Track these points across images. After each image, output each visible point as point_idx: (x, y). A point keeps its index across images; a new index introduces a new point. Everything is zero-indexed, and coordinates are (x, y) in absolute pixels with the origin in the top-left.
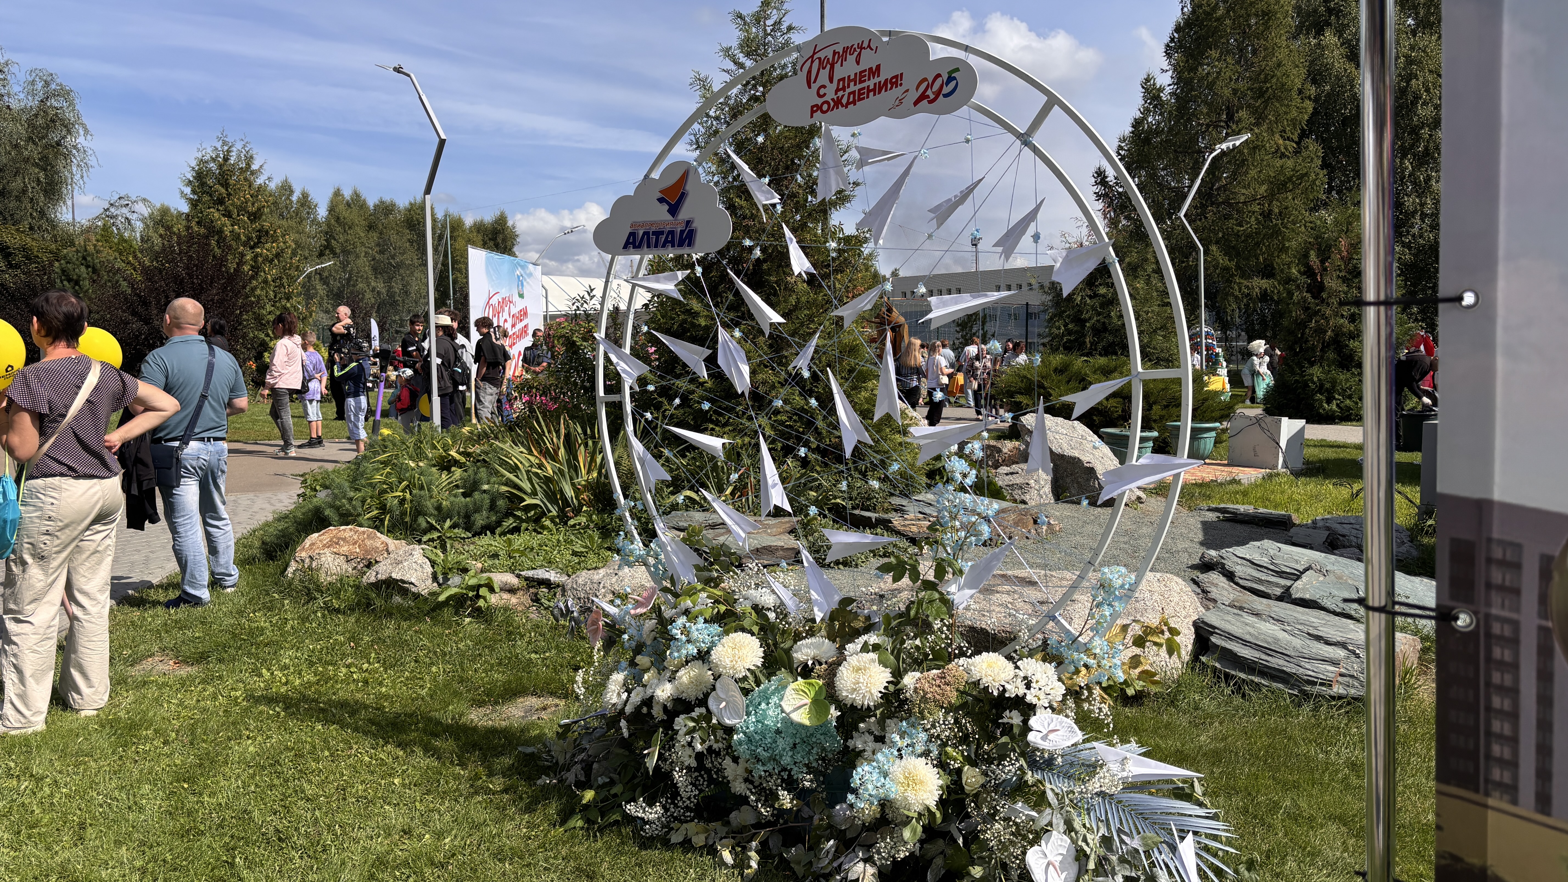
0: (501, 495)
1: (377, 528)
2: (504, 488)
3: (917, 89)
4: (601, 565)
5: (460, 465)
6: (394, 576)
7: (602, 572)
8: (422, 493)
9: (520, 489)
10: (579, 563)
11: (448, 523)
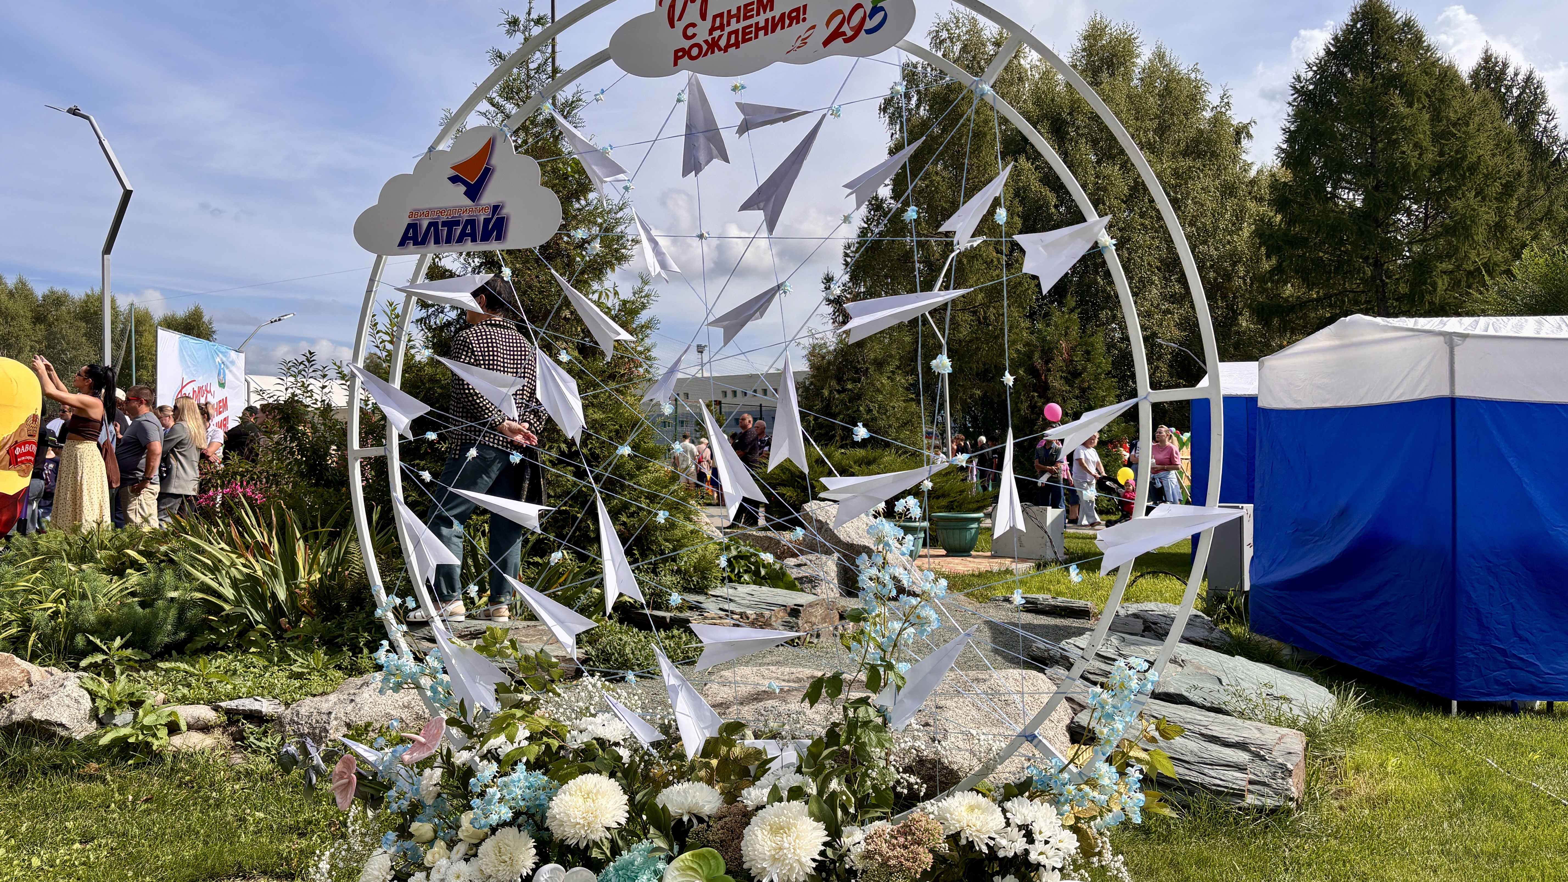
0: (194, 603)
1: (16, 652)
2: (199, 595)
3: (828, 24)
4: (330, 689)
5: (139, 567)
6: (37, 715)
7: (333, 698)
8: (84, 603)
9: (220, 596)
10: (301, 688)
11: (118, 642)
